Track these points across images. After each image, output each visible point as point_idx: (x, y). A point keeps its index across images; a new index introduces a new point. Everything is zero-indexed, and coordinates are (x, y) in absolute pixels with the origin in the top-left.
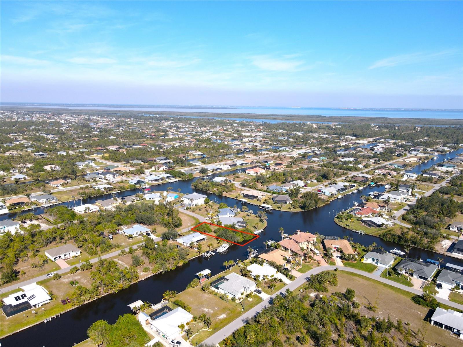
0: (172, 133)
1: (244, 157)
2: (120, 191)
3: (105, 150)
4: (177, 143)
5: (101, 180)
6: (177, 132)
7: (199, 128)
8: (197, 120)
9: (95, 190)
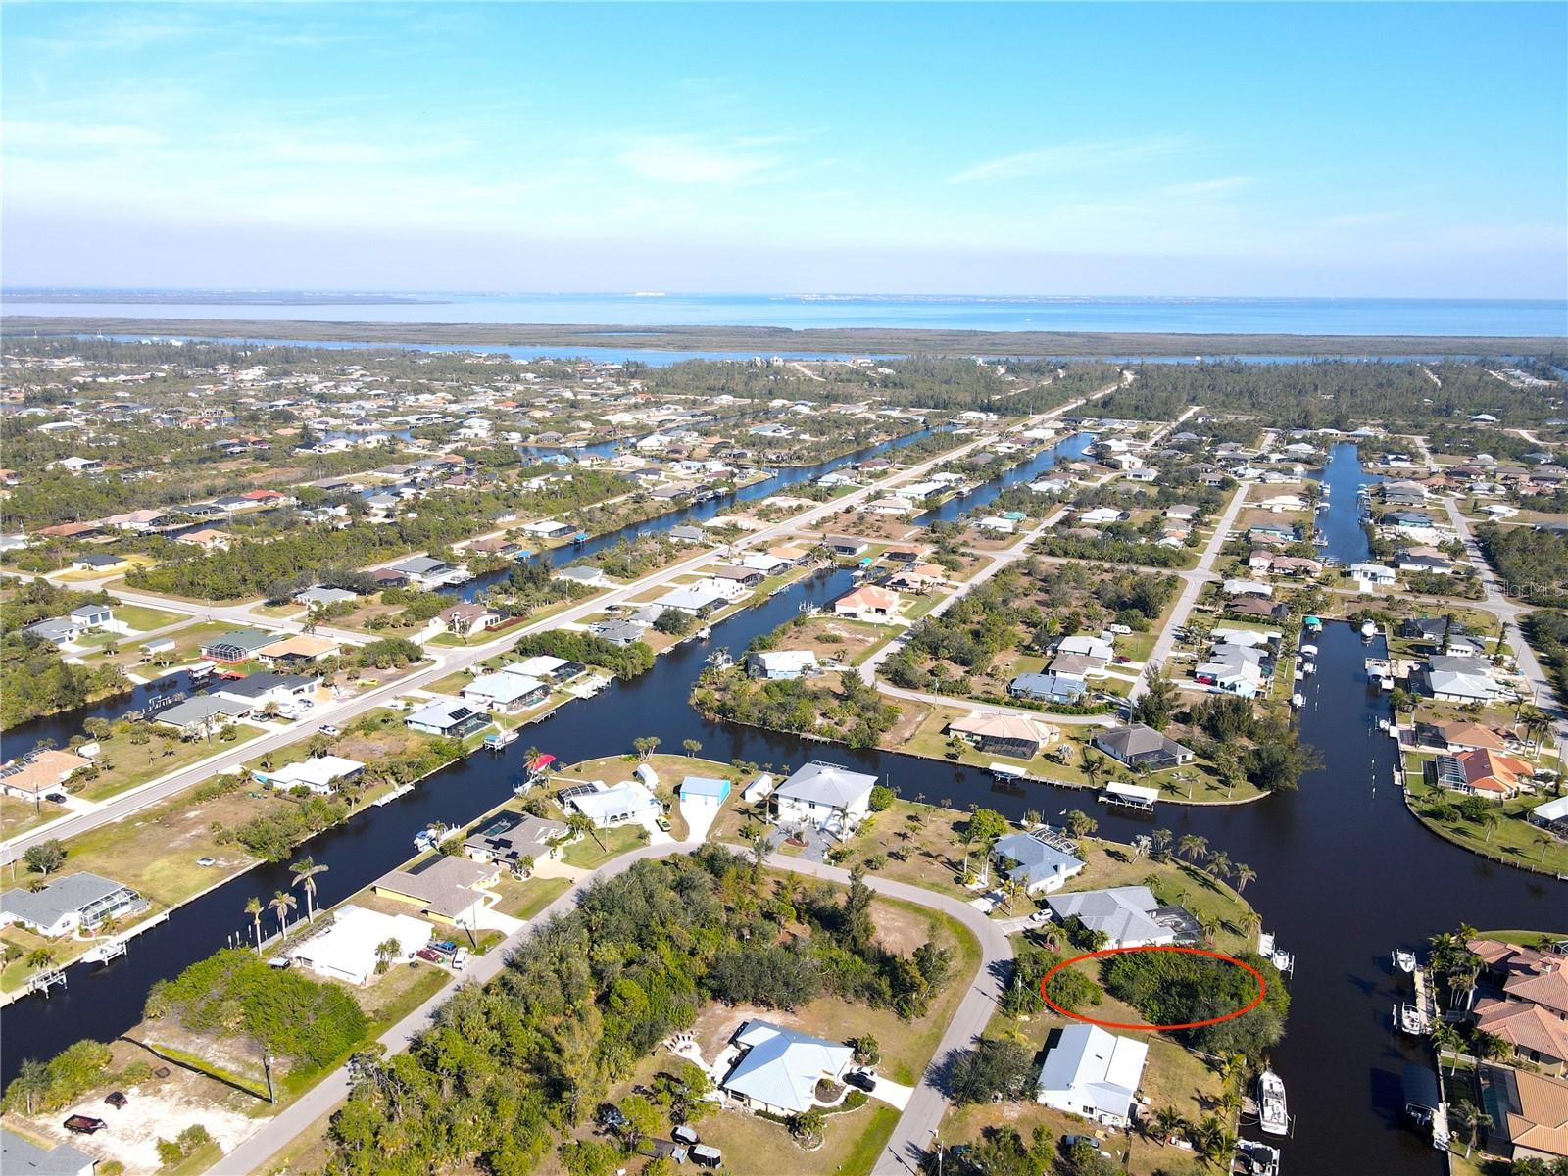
0: (323, 427)
1: (734, 530)
2: (408, 787)
3: (100, 532)
4: (395, 476)
5: (247, 721)
6: (339, 422)
7: (412, 398)
8: (367, 360)
9: (279, 794)
